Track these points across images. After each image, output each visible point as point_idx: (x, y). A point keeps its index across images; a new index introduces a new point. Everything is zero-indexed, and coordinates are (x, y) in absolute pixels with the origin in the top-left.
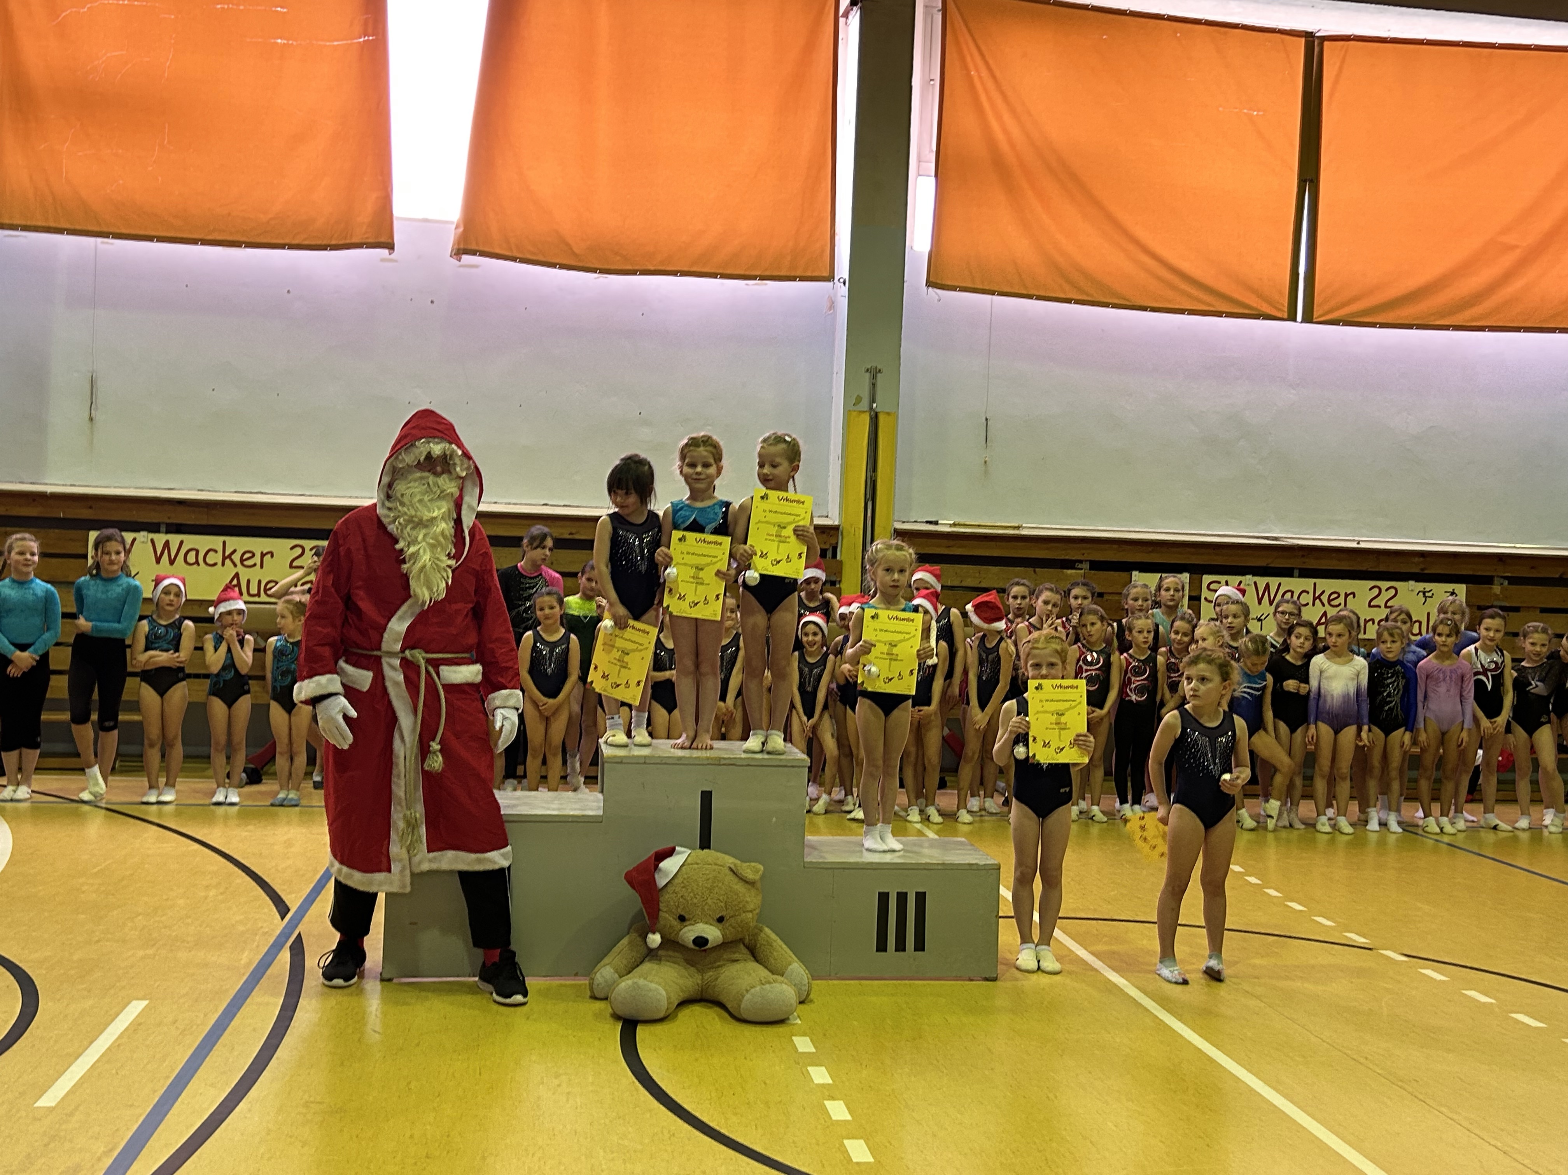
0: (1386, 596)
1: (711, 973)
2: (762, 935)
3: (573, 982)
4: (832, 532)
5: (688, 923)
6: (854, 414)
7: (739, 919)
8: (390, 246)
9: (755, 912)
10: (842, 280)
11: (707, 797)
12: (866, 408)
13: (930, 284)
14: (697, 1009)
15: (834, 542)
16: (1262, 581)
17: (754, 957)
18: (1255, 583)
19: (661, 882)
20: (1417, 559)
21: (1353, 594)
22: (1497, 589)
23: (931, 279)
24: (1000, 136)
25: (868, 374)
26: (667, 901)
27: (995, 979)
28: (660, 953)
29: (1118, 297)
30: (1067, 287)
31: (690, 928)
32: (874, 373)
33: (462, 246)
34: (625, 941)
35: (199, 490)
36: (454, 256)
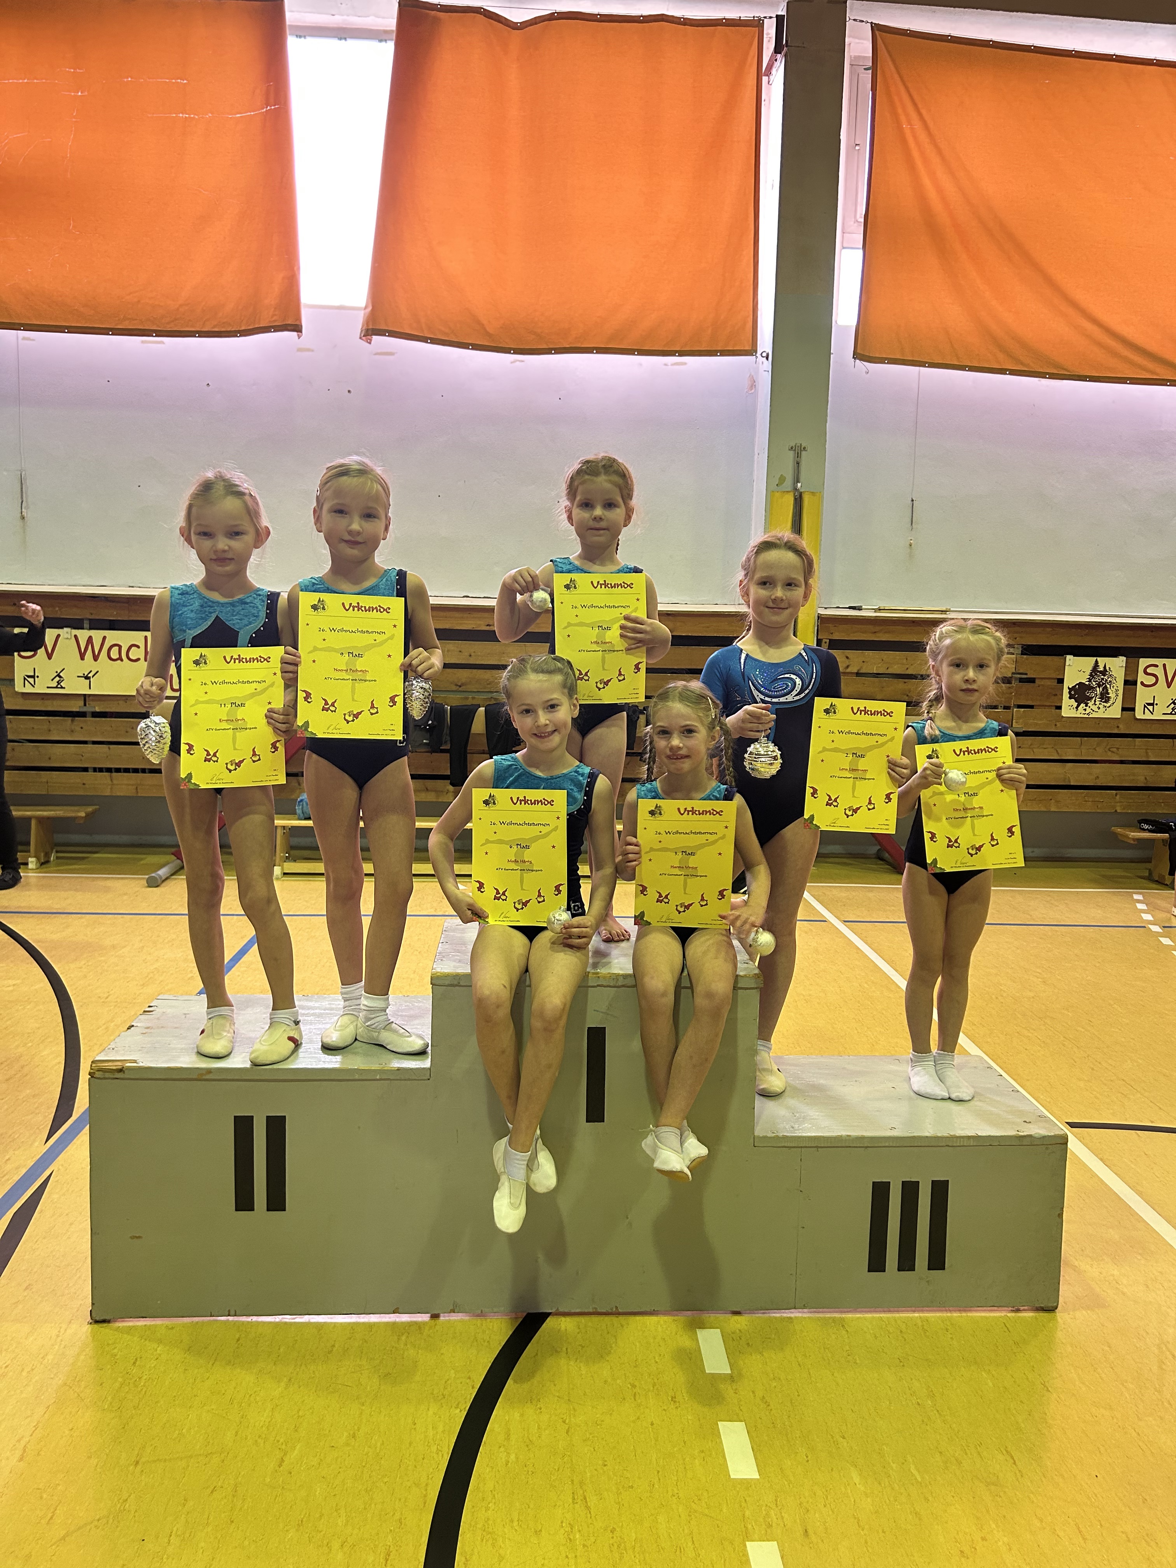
6: (777, 494)
8: (297, 328)
10: (764, 354)
11: (597, 1042)
12: (790, 489)
13: (857, 356)
23: (858, 351)
24: (932, 194)
25: (792, 452)
27: (1054, 1309)
29: (1056, 365)
30: (1001, 356)
32: (798, 451)
33: (371, 327)
36: (364, 338)
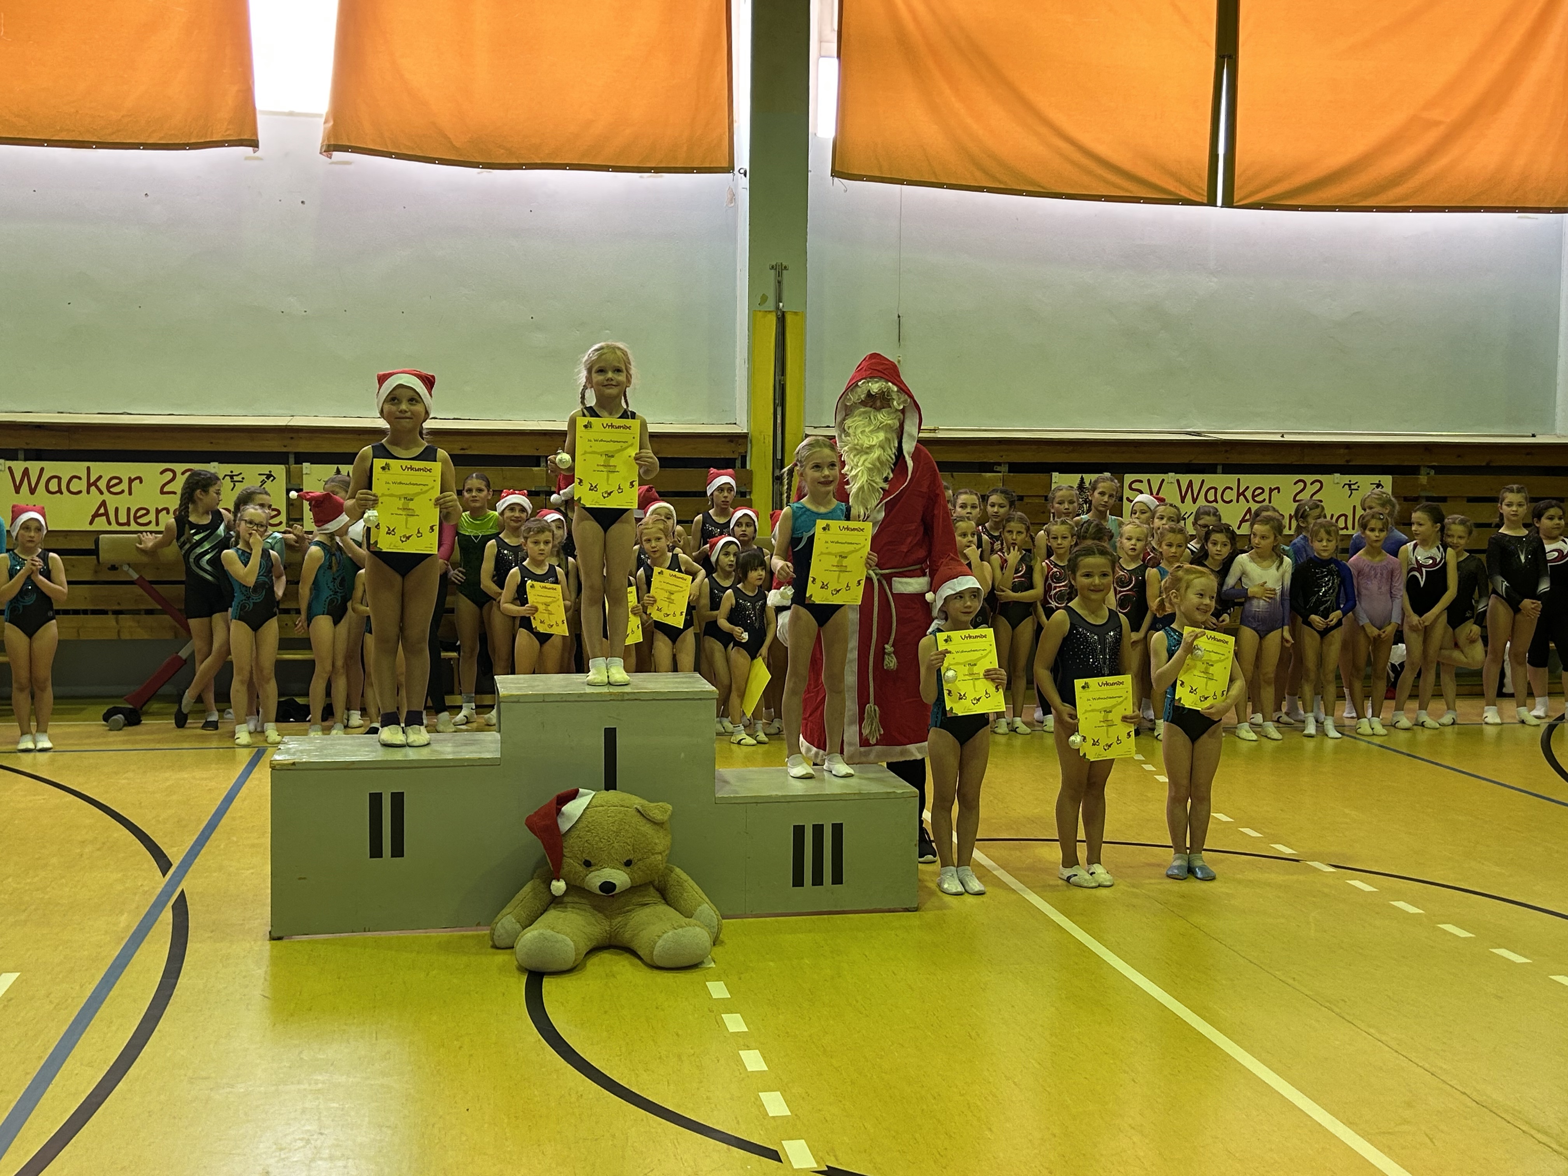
0: (1311, 489)
1: (620, 919)
2: (673, 875)
3: (475, 933)
4: (740, 441)
5: (593, 868)
6: (760, 314)
7: (648, 861)
8: (254, 144)
9: (664, 854)
10: (742, 171)
11: (610, 735)
12: (772, 308)
13: (835, 173)
14: (606, 956)
15: (742, 451)
16: (1185, 479)
17: (665, 899)
18: (1178, 481)
19: (564, 826)
20: (1342, 451)
21: (1278, 488)
22: (1423, 479)
23: (836, 169)
25: (773, 271)
26: (571, 847)
27: (916, 910)
28: (566, 899)
29: (1033, 183)
30: (978, 174)
31: (596, 873)
32: (779, 270)
33: (332, 143)
34: (528, 888)
35: (59, 413)
36: (324, 153)
